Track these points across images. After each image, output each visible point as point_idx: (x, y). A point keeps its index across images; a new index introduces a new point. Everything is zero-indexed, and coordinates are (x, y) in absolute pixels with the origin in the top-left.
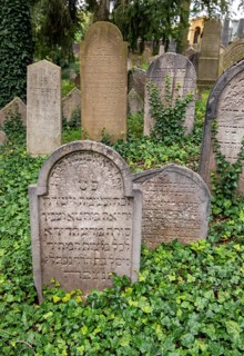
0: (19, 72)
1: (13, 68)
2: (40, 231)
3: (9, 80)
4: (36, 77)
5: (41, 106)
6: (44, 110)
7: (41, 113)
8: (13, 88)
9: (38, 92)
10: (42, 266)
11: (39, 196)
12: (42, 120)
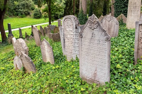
0: (123, 6)
1: (121, 5)
2: (139, 38)
3: (120, 9)
4: (132, 2)
5: (133, 12)
6: (134, 13)
7: (133, 14)
8: (121, 11)
9: (132, 7)
10: (138, 51)
11: (139, 25)
12: (133, 17)
